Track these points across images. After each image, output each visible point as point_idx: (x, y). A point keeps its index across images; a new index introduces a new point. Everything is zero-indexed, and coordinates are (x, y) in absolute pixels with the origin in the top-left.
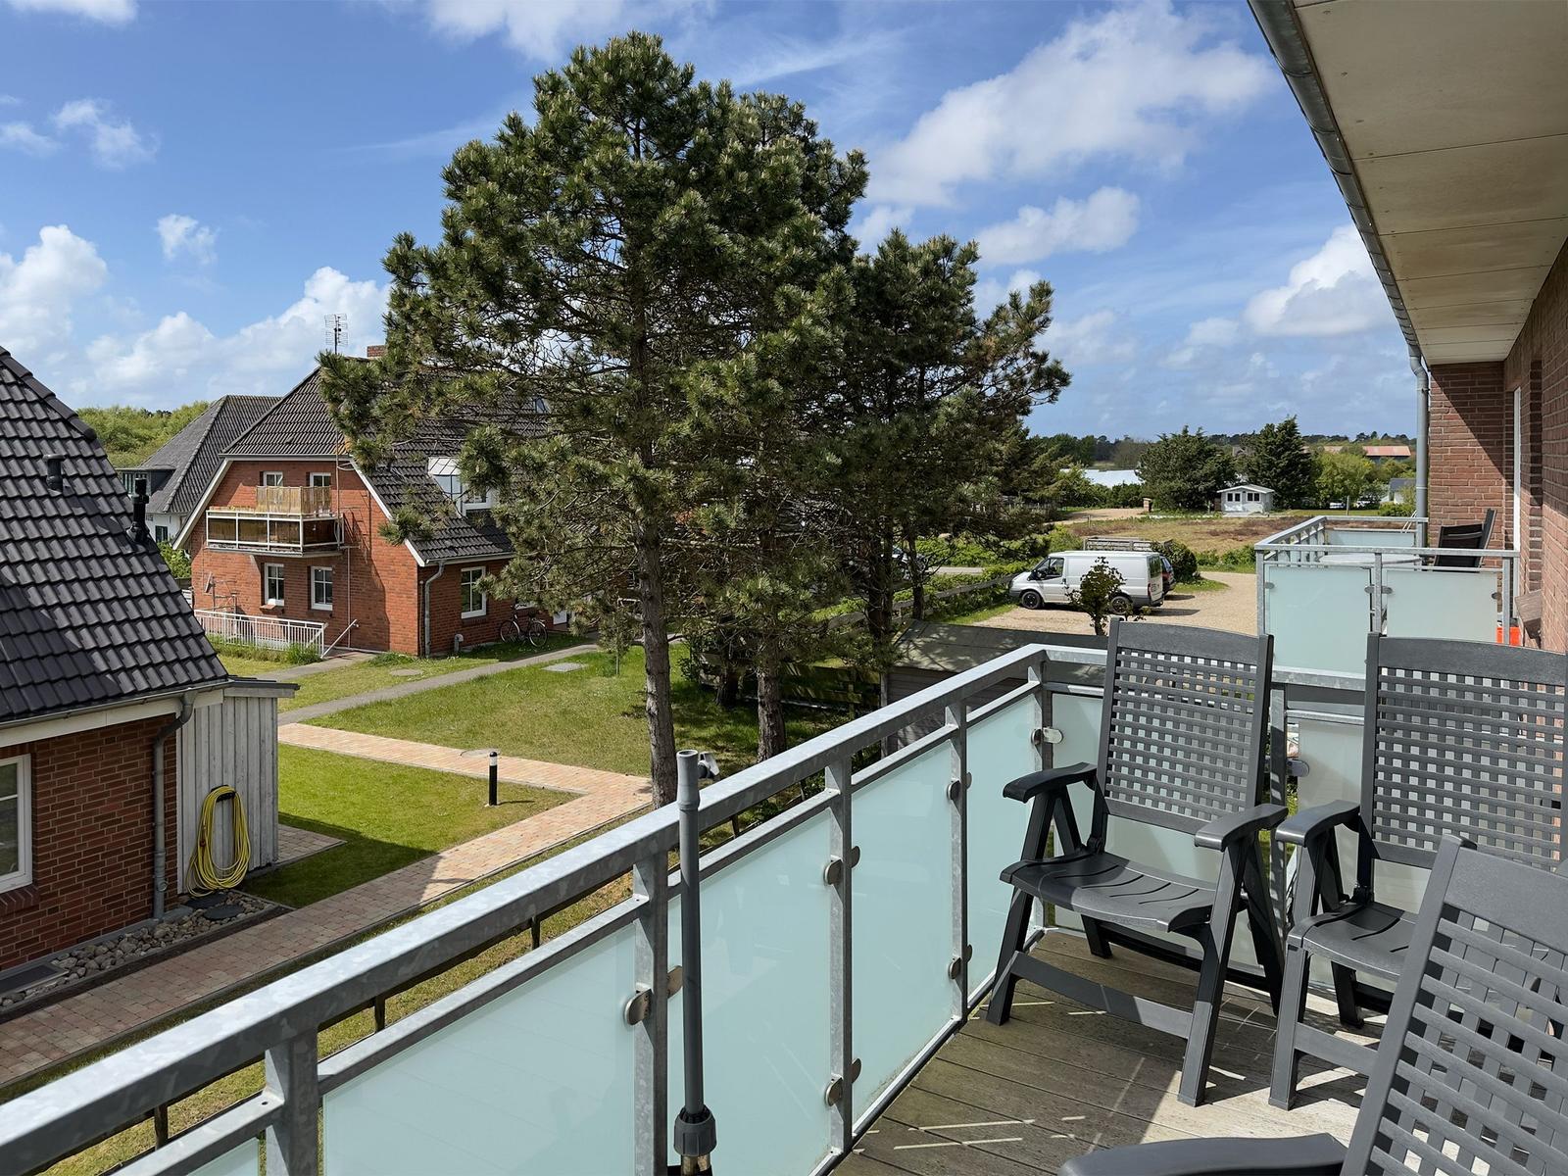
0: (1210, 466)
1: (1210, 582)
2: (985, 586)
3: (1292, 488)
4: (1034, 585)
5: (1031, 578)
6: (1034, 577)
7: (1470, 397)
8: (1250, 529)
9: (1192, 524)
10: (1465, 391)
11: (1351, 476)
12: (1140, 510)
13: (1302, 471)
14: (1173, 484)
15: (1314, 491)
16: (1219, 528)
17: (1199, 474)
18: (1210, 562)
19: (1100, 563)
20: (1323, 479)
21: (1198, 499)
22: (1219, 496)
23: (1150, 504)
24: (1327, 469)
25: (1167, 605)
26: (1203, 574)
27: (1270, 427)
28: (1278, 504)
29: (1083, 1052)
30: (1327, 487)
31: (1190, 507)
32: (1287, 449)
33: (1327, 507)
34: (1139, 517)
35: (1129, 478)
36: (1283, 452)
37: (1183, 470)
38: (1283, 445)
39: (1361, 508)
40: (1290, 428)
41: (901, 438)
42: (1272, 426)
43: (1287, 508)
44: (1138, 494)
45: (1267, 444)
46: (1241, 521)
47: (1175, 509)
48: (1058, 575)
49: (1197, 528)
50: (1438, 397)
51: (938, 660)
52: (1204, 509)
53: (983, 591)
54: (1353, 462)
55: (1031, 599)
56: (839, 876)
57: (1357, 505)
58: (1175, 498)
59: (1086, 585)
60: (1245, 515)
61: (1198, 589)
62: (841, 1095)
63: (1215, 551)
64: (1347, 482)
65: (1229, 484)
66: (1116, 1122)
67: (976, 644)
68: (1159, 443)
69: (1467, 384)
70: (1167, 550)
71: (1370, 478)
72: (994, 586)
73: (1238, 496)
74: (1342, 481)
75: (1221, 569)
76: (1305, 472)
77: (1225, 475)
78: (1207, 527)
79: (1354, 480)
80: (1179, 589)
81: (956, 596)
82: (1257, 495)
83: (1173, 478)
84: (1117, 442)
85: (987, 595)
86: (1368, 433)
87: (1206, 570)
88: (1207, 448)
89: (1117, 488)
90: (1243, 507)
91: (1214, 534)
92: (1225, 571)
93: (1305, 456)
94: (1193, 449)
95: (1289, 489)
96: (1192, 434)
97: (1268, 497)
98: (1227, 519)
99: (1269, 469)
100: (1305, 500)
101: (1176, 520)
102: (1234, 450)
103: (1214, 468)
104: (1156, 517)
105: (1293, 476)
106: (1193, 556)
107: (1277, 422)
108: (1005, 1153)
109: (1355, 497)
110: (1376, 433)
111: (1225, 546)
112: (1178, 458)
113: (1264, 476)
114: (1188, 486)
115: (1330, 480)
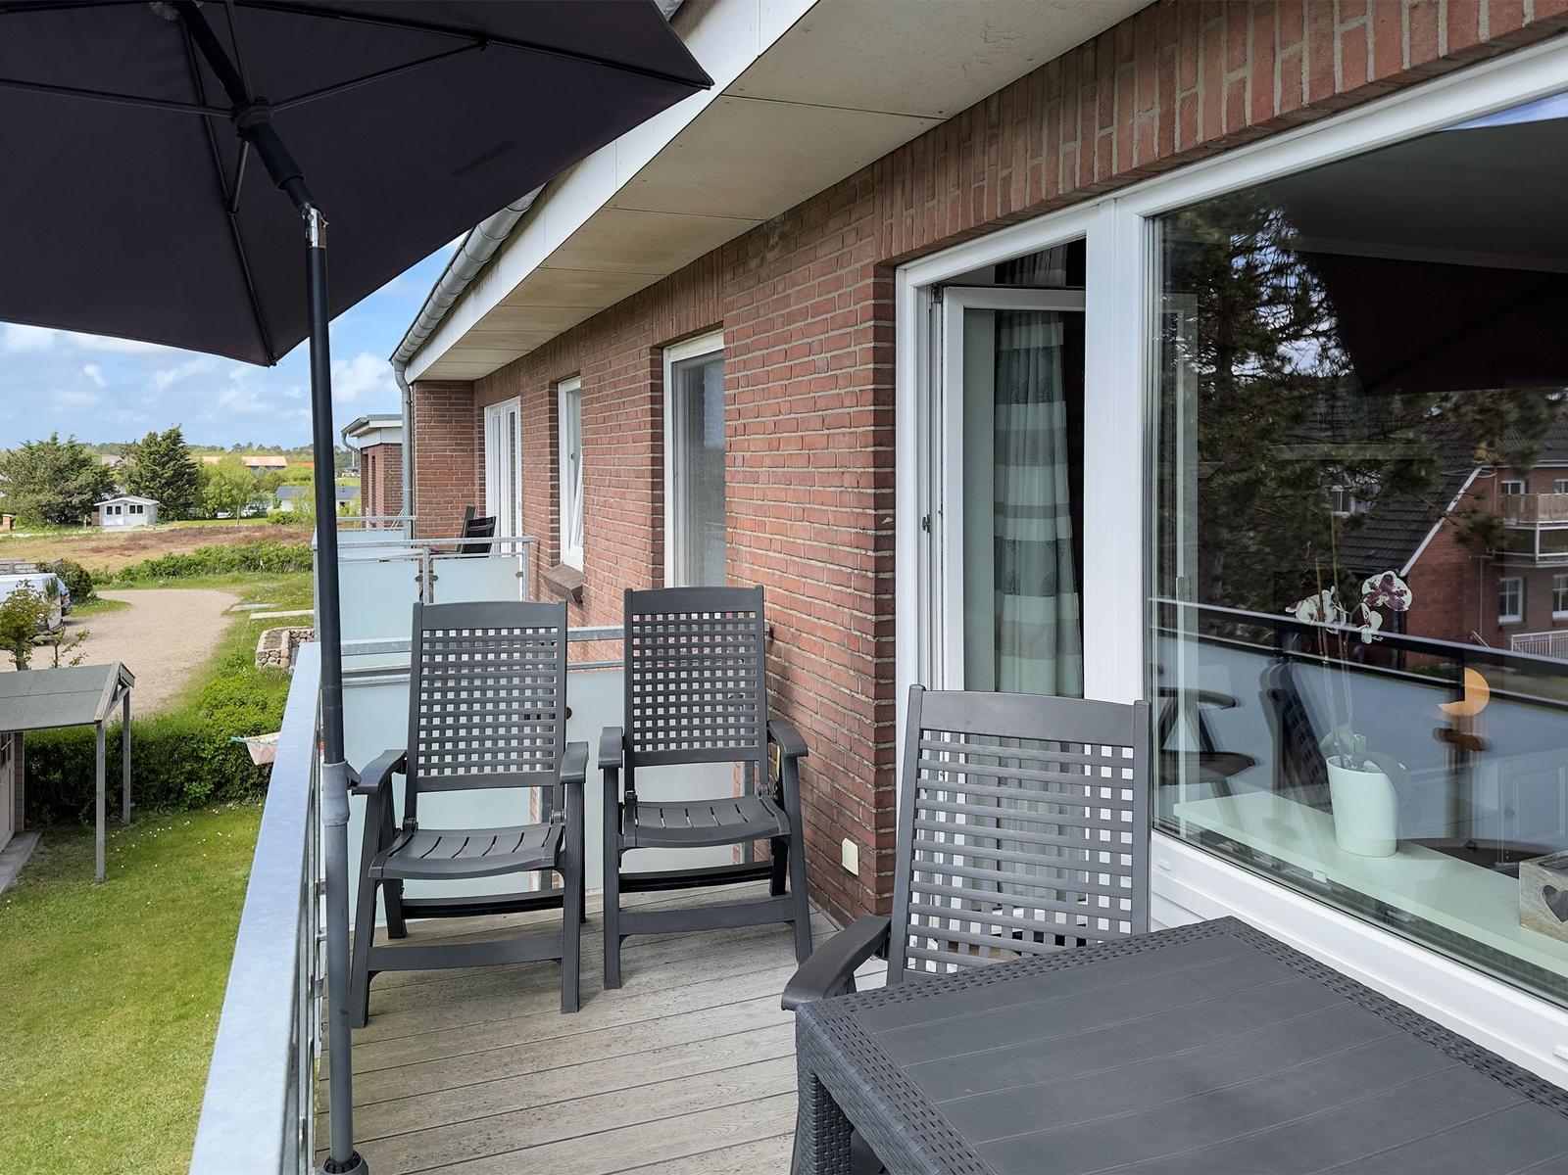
0: (86, 477)
1: (110, 602)
7: (449, 410)
8: (135, 542)
9: (67, 541)
11: (239, 486)
13: (189, 482)
14: (40, 497)
15: (202, 502)
16: (103, 544)
17: (72, 486)
18: (107, 582)
19: (22, 587)
20: (210, 490)
21: (67, 516)
22: (97, 509)
23: (12, 521)
24: (214, 480)
25: (70, 631)
26: (100, 594)
27: (153, 436)
28: (163, 516)
30: (213, 498)
31: (61, 522)
32: (171, 460)
33: (215, 517)
36: (168, 462)
37: (53, 481)
38: (167, 455)
39: (248, 517)
40: (174, 437)
42: (155, 435)
43: (173, 520)
45: (151, 453)
46: (125, 536)
47: (43, 526)
49: (75, 545)
50: (419, 408)
52: (80, 524)
54: (237, 474)
57: (244, 514)
58: (44, 513)
60: (128, 529)
61: (97, 611)
63: (107, 567)
64: (234, 492)
65: (107, 496)
68: (22, 450)
69: (446, 398)
70: (62, 570)
71: (256, 488)
73: (118, 508)
74: (230, 490)
75: (117, 587)
76: (191, 482)
77: (103, 485)
78: (86, 544)
79: (241, 490)
80: (77, 612)
82: (140, 509)
83: (41, 491)
86: (244, 444)
87: (100, 589)
88: (81, 457)
90: (126, 520)
91: (97, 550)
92: (120, 589)
93: (191, 466)
94: (65, 459)
95: (175, 499)
96: (63, 441)
97: (152, 509)
98: (109, 534)
99: (153, 479)
100: (191, 511)
101: (46, 537)
102: (109, 460)
103: (91, 479)
104: (21, 535)
105: (178, 487)
106: (87, 575)
107: (161, 431)
108: (458, 1119)
109: (244, 504)
110: (251, 444)
111: (117, 563)
112: (46, 468)
113: (147, 487)
114: (60, 499)
115: (218, 491)
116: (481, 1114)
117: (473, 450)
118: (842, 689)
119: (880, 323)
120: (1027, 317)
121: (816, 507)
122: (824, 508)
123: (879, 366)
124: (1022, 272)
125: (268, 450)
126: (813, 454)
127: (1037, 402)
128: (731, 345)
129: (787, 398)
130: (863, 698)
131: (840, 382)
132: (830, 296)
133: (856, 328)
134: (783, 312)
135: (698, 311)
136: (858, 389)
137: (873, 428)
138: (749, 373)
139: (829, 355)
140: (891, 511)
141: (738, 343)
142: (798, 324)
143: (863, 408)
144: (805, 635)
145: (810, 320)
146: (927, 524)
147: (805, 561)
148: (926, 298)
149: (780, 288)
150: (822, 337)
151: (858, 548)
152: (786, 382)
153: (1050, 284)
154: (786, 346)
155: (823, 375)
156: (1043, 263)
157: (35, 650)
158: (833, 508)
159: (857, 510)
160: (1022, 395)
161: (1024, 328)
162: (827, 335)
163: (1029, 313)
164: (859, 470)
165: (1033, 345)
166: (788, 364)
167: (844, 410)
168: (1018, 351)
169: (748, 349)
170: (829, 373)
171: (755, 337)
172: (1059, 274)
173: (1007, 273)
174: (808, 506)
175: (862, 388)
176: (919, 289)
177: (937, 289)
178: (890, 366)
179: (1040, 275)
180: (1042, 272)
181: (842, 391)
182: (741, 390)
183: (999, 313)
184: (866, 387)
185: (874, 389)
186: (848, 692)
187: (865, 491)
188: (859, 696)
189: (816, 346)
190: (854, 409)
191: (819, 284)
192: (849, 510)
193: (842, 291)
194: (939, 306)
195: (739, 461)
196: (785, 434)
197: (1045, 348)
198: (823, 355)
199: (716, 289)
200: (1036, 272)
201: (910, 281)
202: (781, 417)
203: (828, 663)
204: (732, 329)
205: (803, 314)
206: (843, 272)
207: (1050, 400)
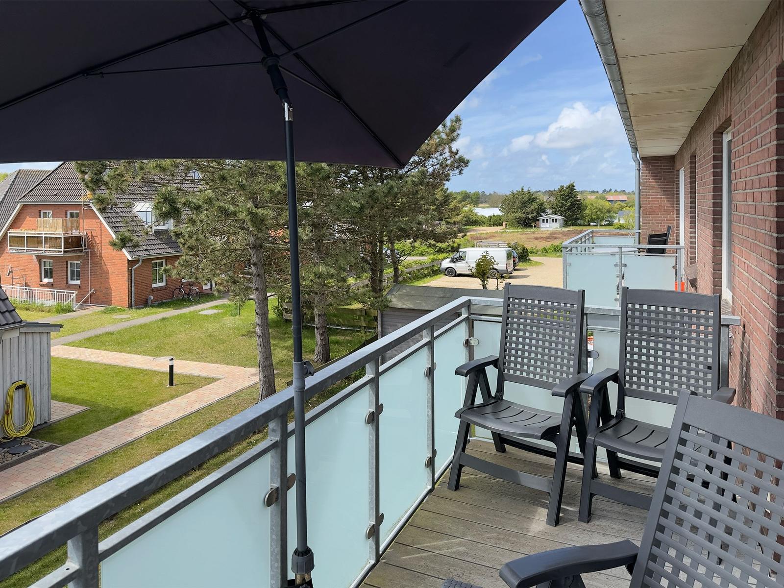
0: (534, 206)
1: (535, 262)
2: (428, 266)
3: (573, 216)
4: (452, 265)
5: (450, 262)
6: (452, 261)
7: (660, 172)
8: (552, 236)
9: (526, 234)
10: (657, 169)
11: (600, 210)
12: (501, 227)
13: (577, 208)
14: (516, 215)
15: (583, 217)
16: (539, 236)
17: (529, 210)
18: (535, 253)
19: (485, 254)
20: (587, 212)
21: (527, 223)
22: (538, 220)
23: (506, 225)
24: (589, 207)
25: (515, 273)
26: (532, 258)
28: (566, 224)
29: (494, 501)
30: (589, 215)
31: (525, 225)
32: (570, 198)
33: (589, 225)
34: (501, 231)
35: (496, 212)
36: (568, 199)
37: (522, 208)
38: (568, 196)
39: (605, 225)
40: (571, 187)
41: (389, 192)
42: (563, 186)
43: (570, 226)
44: (500, 220)
45: (561, 195)
46: (549, 232)
47: (518, 227)
48: (463, 260)
49: (528, 236)
50: (645, 172)
51: (405, 303)
52: (531, 227)
53: (427, 268)
54: (601, 204)
55: (450, 272)
56: (373, 419)
57: (603, 224)
58: (518, 222)
59: (478, 265)
60: (551, 229)
61: (529, 265)
62: (374, 533)
63: (536, 247)
64: (598, 213)
65: (543, 214)
66: (512, 536)
67: (425, 295)
68: (510, 194)
69: (658, 166)
70: (516, 246)
71: (609, 211)
72: (433, 266)
73: (547, 220)
74: (595, 213)
75: (539, 256)
76: (578, 208)
77: (541, 210)
78: (533, 235)
79: (602, 212)
80: (521, 265)
81: (414, 271)
82: (556, 220)
83: (517, 212)
84: (490, 194)
85: (430, 270)
86: (608, 189)
87: (533, 256)
88: (532, 197)
89: (491, 217)
90: (550, 225)
91: (536, 239)
92: (542, 256)
93: (579, 201)
94: (526, 198)
95: (571, 216)
96: (526, 190)
97: (561, 221)
98: (542, 231)
99: (562, 207)
100: (578, 222)
101: (518, 232)
102: (545, 198)
103: (536, 207)
104: (509, 231)
105: (573, 210)
106: (527, 250)
107: (566, 185)
109: (602, 220)
110: (611, 189)
111: (541, 245)
112: (519, 202)
113: (560, 210)
114: (524, 215)
115: (591, 212)
117: (673, 195)
125: (620, 192)
157: (490, 280)
187: (773, 234)
195: (735, 208)
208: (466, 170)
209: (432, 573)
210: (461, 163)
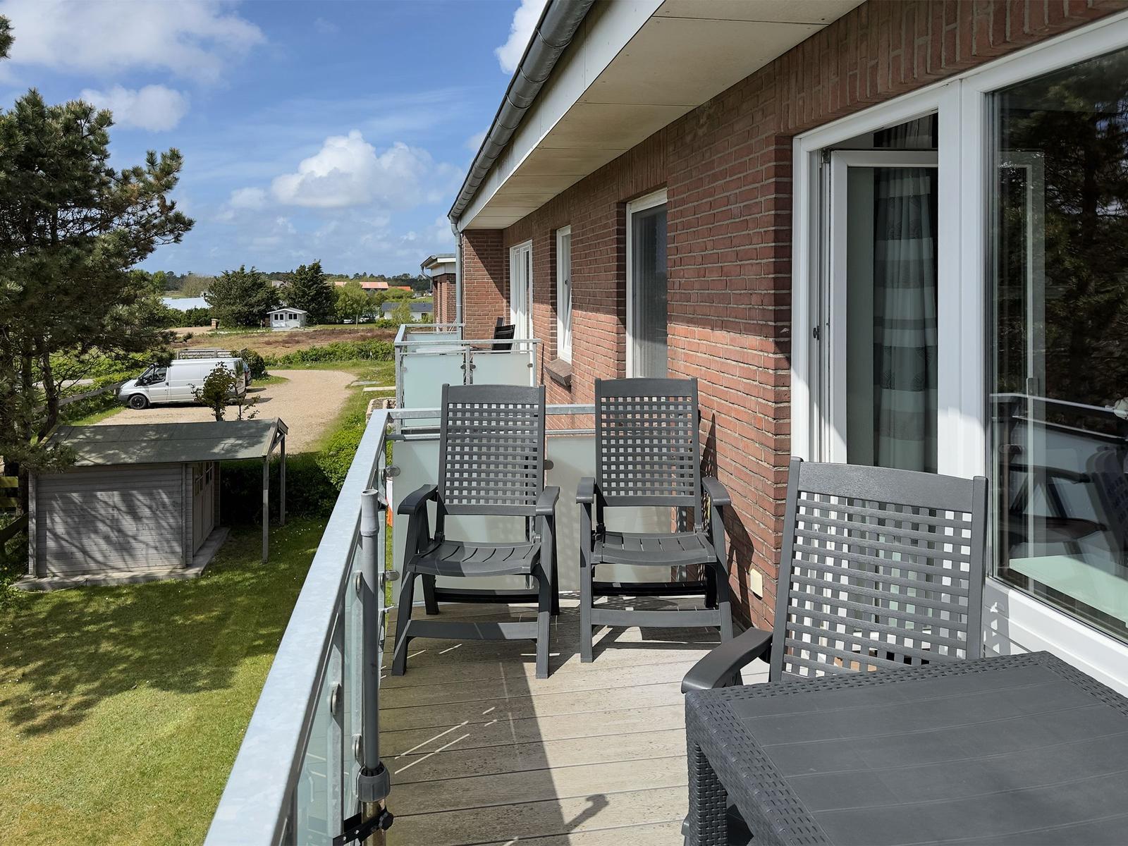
0: (261, 294)
1: (276, 377)
2: (95, 394)
3: (319, 309)
4: (141, 390)
5: (137, 384)
6: (141, 383)
7: (486, 250)
8: (291, 339)
9: (251, 337)
11: (357, 302)
12: (209, 328)
13: (325, 298)
14: (234, 308)
15: (333, 312)
16: (272, 339)
17: (253, 300)
18: (274, 364)
19: (219, 366)
20: (339, 304)
21: (253, 319)
22: (269, 316)
23: (217, 324)
24: (342, 297)
25: (249, 396)
26: (270, 372)
27: (303, 267)
28: (309, 322)
29: (465, 672)
30: (342, 309)
31: (247, 324)
32: (314, 284)
33: (342, 323)
34: (210, 333)
35: (201, 303)
36: (312, 285)
37: (242, 297)
38: (312, 280)
39: (363, 323)
40: (316, 268)
41: (72, 266)
42: (304, 267)
43: (316, 324)
44: (206, 316)
45: (302, 279)
46: (286, 334)
47: (236, 327)
48: (160, 381)
49: (255, 339)
51: (87, 456)
52: (258, 326)
53: (94, 398)
54: (356, 293)
55: (138, 401)
57: (361, 321)
58: (237, 318)
59: (209, 384)
60: (287, 330)
61: (268, 383)
63: (274, 355)
64: (355, 306)
65: (275, 308)
66: (513, 703)
67: (123, 439)
68: (223, 277)
69: (484, 242)
70: (245, 355)
71: (368, 303)
72: (105, 393)
73: (282, 316)
74: (352, 305)
75: (280, 368)
76: (327, 298)
77: (272, 300)
78: (262, 339)
79: (359, 304)
80: (255, 384)
81: (69, 404)
82: (295, 315)
83: (234, 304)
84: (183, 277)
85: (98, 401)
86: (361, 273)
87: (270, 369)
88: (259, 281)
89: (190, 312)
90: (286, 324)
91: (268, 343)
92: (283, 369)
93: (327, 288)
94: (249, 282)
95: (317, 310)
96: (247, 271)
97: (303, 316)
98: (276, 332)
99: (303, 297)
100: (328, 318)
101: (237, 334)
102: (276, 284)
103: (265, 296)
104: (222, 333)
105: (319, 302)
106: (262, 359)
107: (308, 264)
108: (466, 747)
109: (360, 314)
110: (365, 273)
111: (281, 352)
112: (237, 289)
113: (300, 302)
114: (246, 309)
115: (344, 305)
116: (482, 745)
117: (502, 278)
118: (750, 457)
119: (780, 179)
120: (900, 173)
121: (731, 319)
122: (737, 320)
123: (779, 212)
124: (896, 138)
125: (376, 277)
126: (730, 280)
127: (908, 238)
128: (672, 200)
129: (711, 238)
130: (765, 464)
131: (750, 225)
132: (743, 160)
133: (762, 183)
134: (709, 173)
135: (649, 176)
136: (762, 230)
137: (773, 260)
138: (684, 220)
139: (742, 205)
140: (787, 324)
141: (677, 198)
142: (720, 182)
143: (766, 245)
144: (723, 416)
145: (728, 179)
146: (816, 333)
147: (723, 360)
148: (817, 160)
149: (707, 155)
150: (737, 191)
151: (761, 351)
152: (711, 226)
153: (919, 147)
154: (711, 199)
155: (737, 220)
156: (913, 132)
157: (228, 408)
158: (743, 321)
159: (761, 322)
160: (896, 232)
161: (898, 181)
162: (740, 190)
163: (902, 169)
164: (763, 292)
165: (905, 194)
166: (712, 212)
167: (754, 246)
168: (894, 198)
169: (683, 202)
170: (742, 219)
171: (689, 193)
172: (927, 138)
173: (883, 138)
174: (725, 319)
175: (766, 229)
176: (811, 153)
177: (826, 152)
178: (788, 212)
179: (911, 140)
180: (912, 137)
181: (751, 232)
182: (678, 232)
183: (877, 170)
184: (769, 229)
185: (775, 230)
186: (755, 459)
187: (767, 308)
188: (763, 463)
189: (732, 199)
190: (760, 245)
191: (735, 151)
192: (755, 322)
193: (751, 156)
194: (828, 165)
195: (677, 285)
196: (709, 265)
197: (915, 196)
198: (738, 205)
199: (662, 158)
200: (907, 138)
201: (805, 147)
202: (707, 252)
203: (740, 437)
204: (673, 187)
205: (724, 174)
206: (753, 141)
207: (919, 236)
208: (186, 236)
209: (447, 775)
210: (178, 225)
